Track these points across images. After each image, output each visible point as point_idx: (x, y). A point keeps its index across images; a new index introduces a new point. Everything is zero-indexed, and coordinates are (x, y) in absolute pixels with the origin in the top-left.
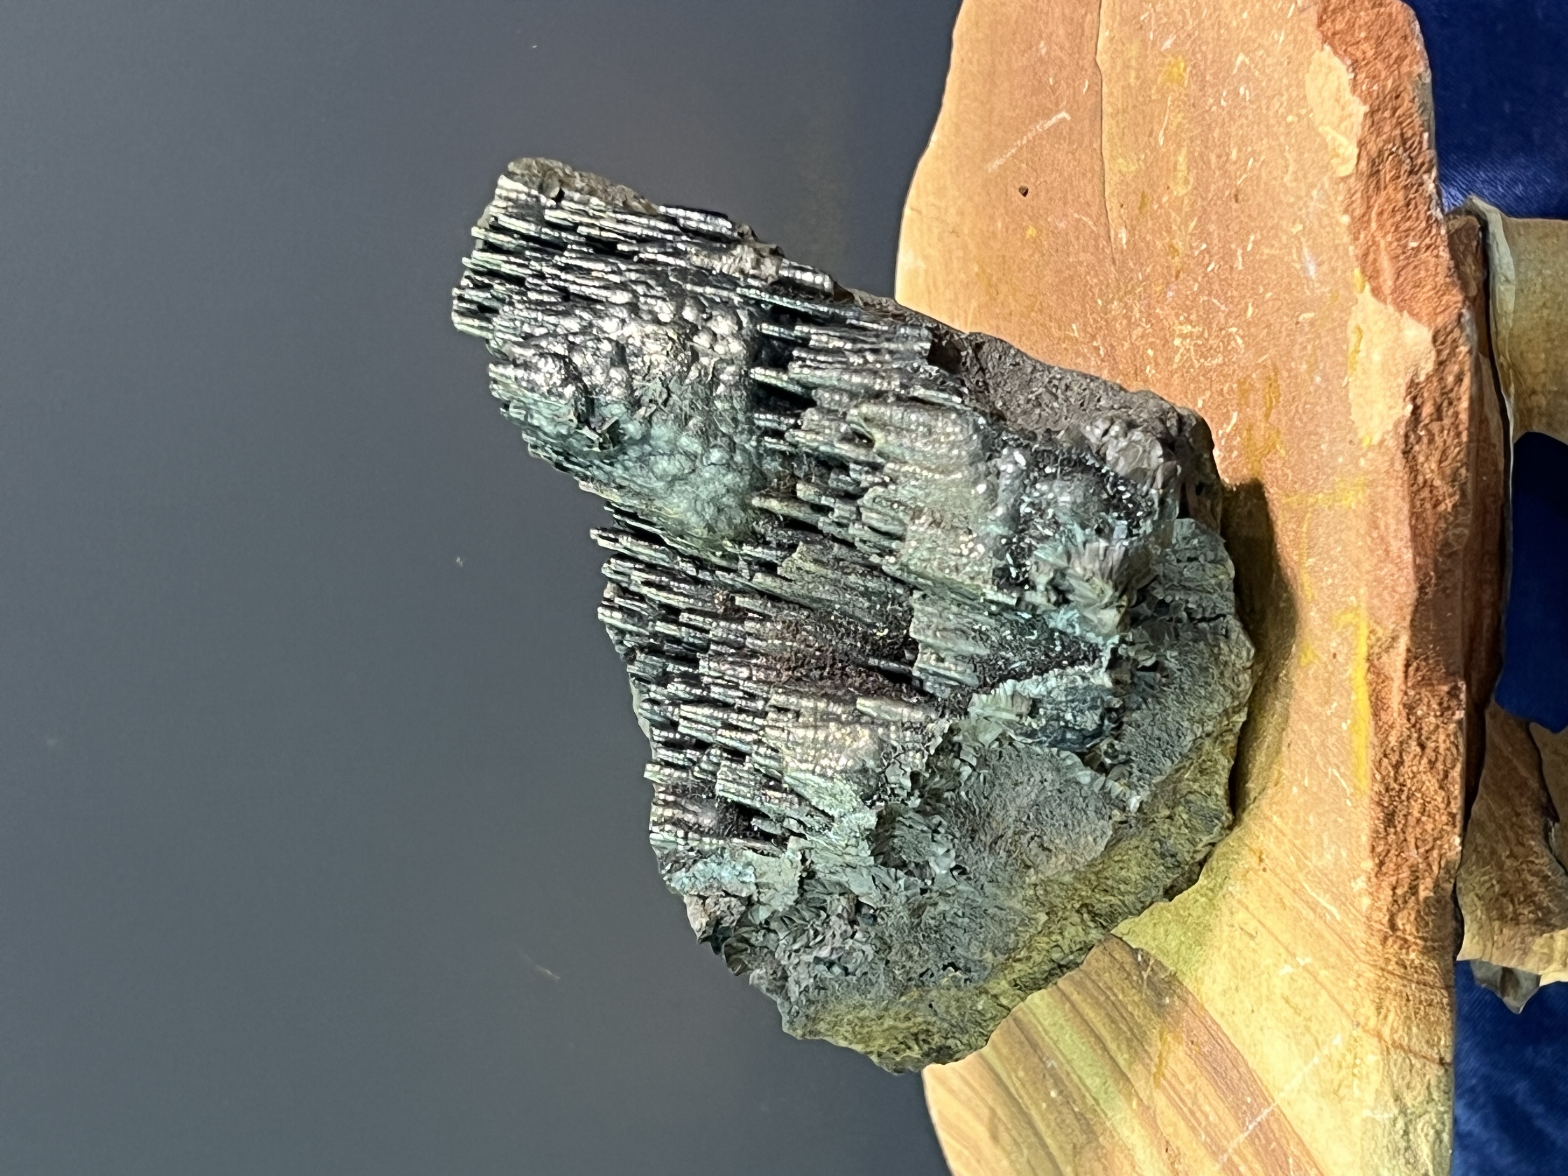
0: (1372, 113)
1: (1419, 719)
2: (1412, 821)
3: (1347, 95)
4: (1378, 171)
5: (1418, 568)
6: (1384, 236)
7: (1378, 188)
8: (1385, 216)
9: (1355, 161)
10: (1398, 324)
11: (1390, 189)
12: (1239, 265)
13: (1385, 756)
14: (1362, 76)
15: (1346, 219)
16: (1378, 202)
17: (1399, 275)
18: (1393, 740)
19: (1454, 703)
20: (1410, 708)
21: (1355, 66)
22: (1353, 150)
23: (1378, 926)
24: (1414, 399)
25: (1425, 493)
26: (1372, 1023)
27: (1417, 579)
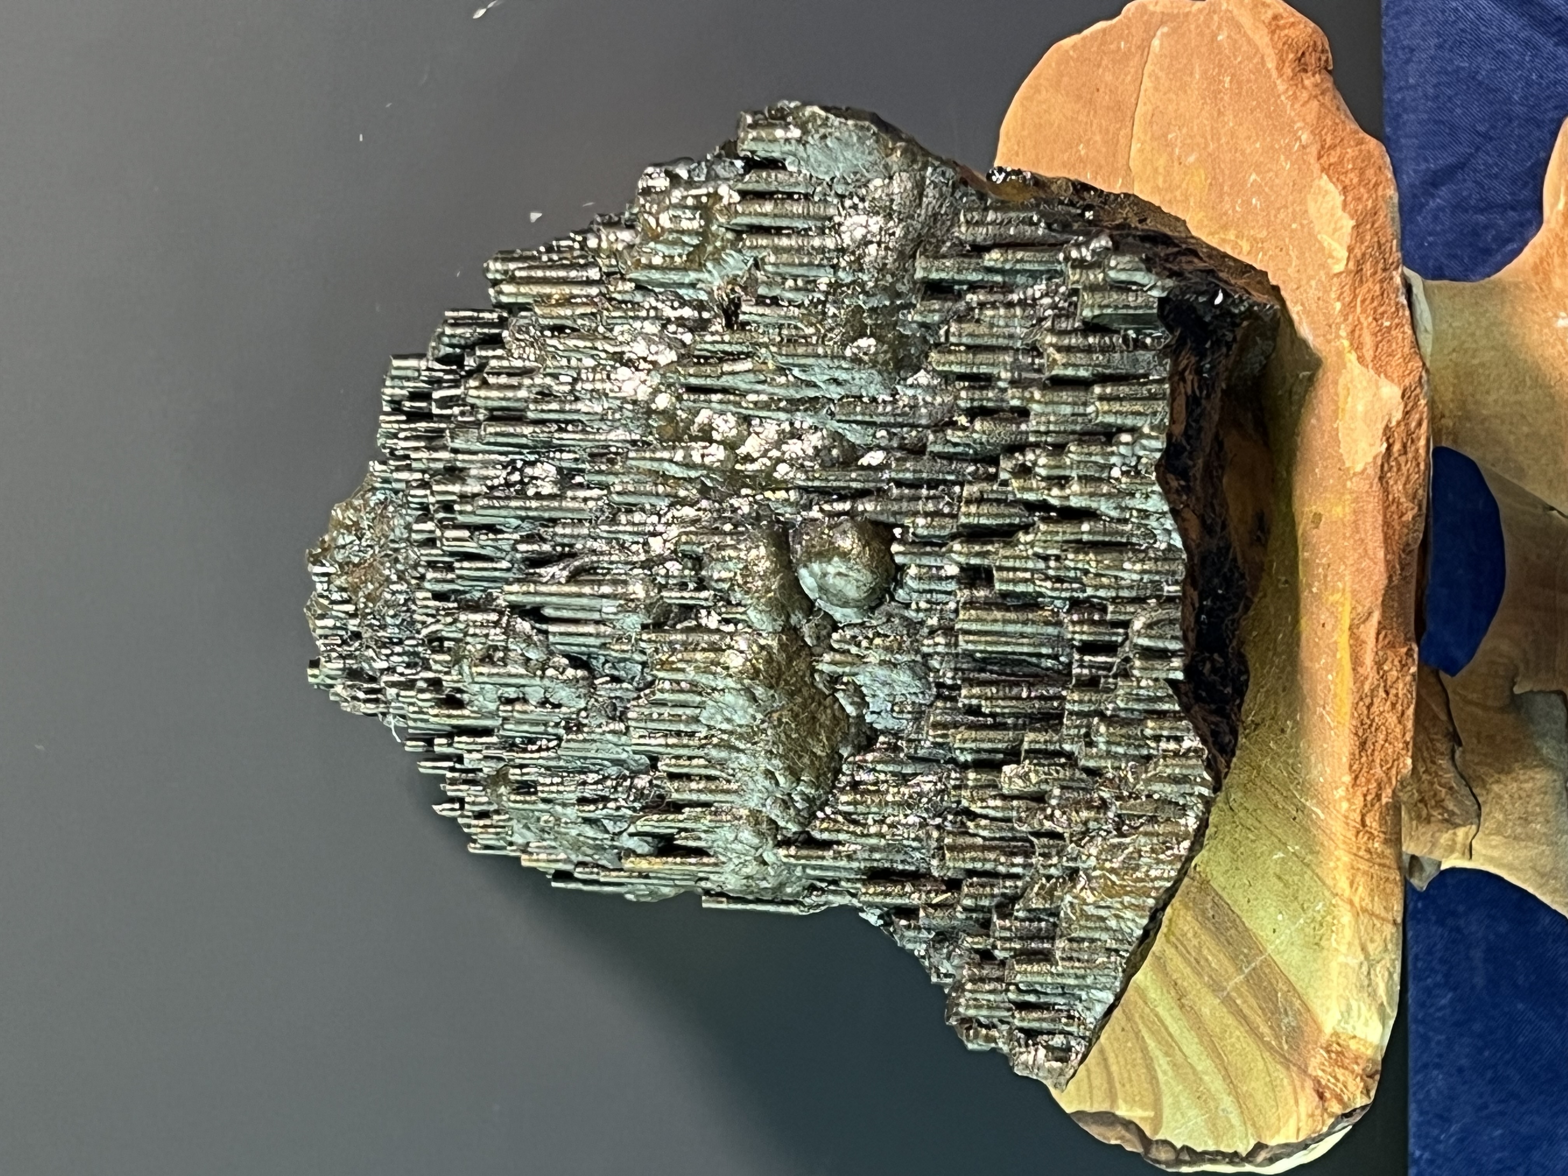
0: (1357, 226)
1: (1385, 672)
2: (1378, 746)
3: (1339, 212)
4: (1362, 269)
5: (1387, 562)
6: (1366, 318)
7: (1361, 282)
8: (1368, 302)
9: (1345, 261)
10: (1377, 382)
11: (1370, 284)
13: (1361, 699)
14: (1349, 198)
15: (1338, 304)
16: (1362, 291)
17: (1377, 347)
18: (1367, 688)
19: (1410, 661)
20: (1379, 665)
21: (1345, 190)
22: (1344, 254)
23: (1352, 823)
24: (1388, 440)
25: (1394, 508)
26: (1347, 893)
27: (1387, 570)
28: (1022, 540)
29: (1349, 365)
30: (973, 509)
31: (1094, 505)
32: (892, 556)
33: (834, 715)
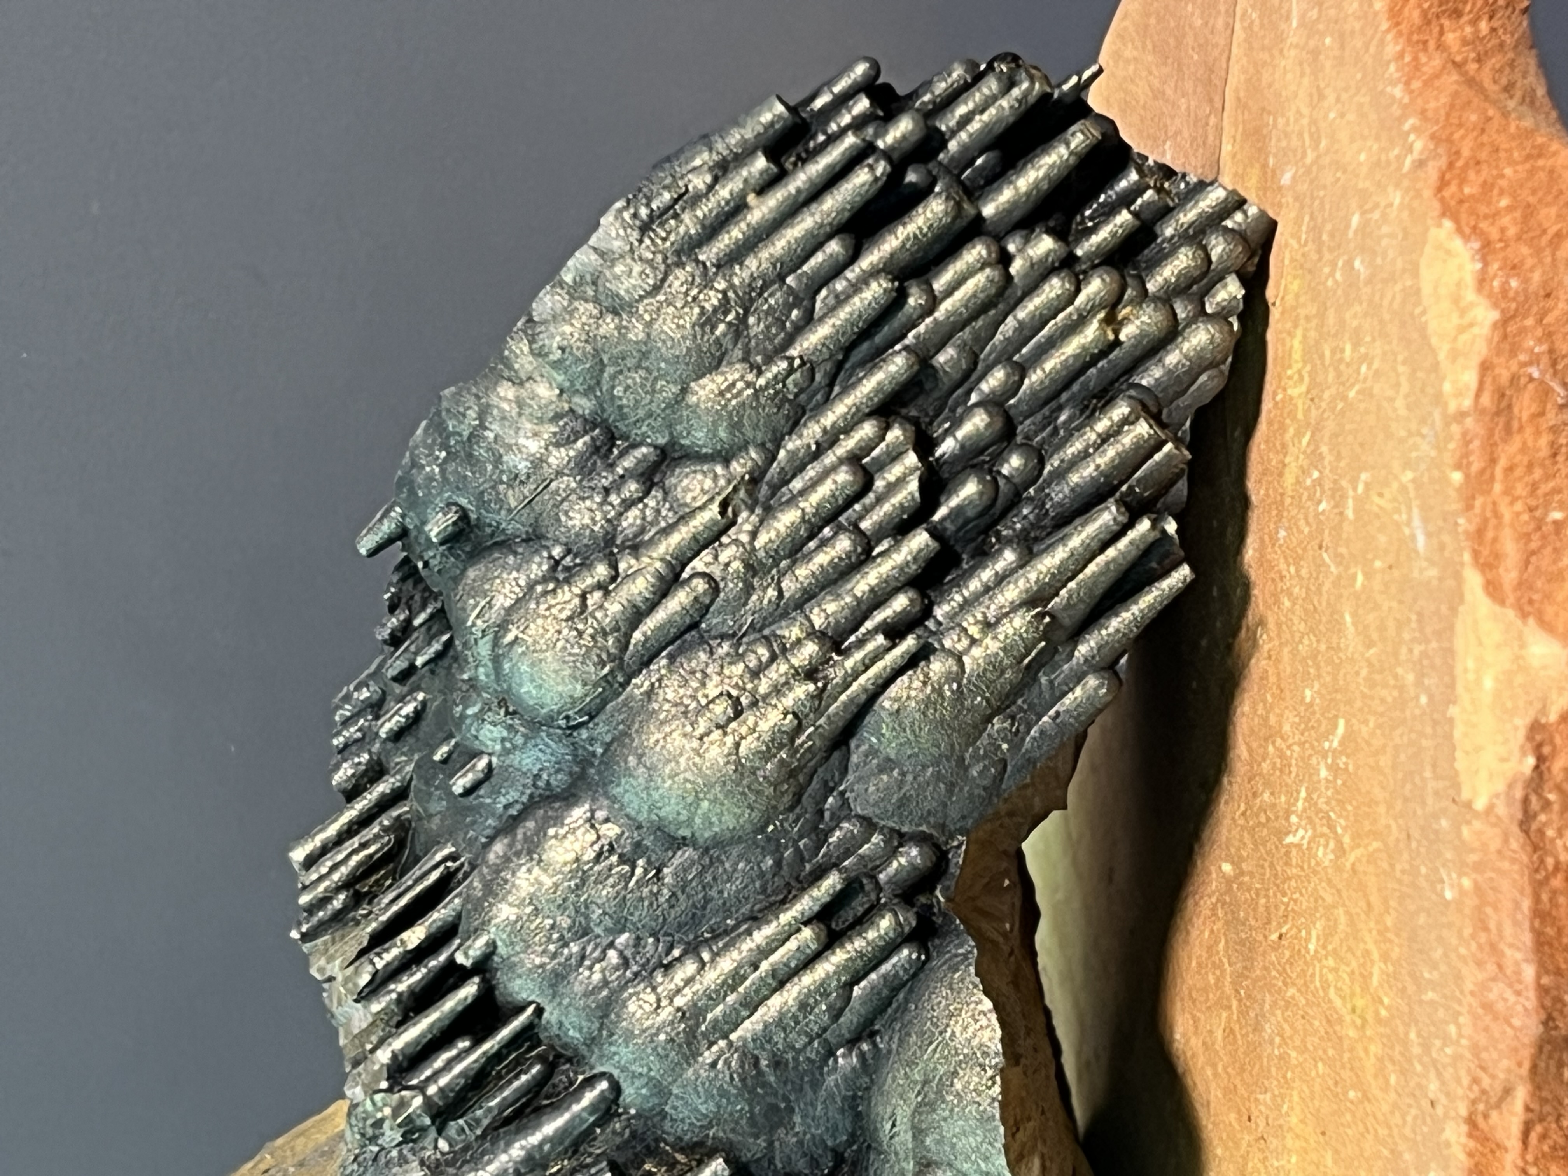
0: (1505, 321)
3: (1470, 295)
4: (1510, 406)
5: (1543, 991)
6: (1512, 503)
7: (1508, 430)
8: (1519, 472)
9: (1472, 394)
10: (1520, 637)
12: (1350, 513)
14: (1494, 267)
15: (1457, 477)
16: (1509, 451)
17: (1527, 563)
21: (1486, 251)
22: (1470, 378)
24: (1538, 748)
27: (1542, 1006)
29: (1468, 597)
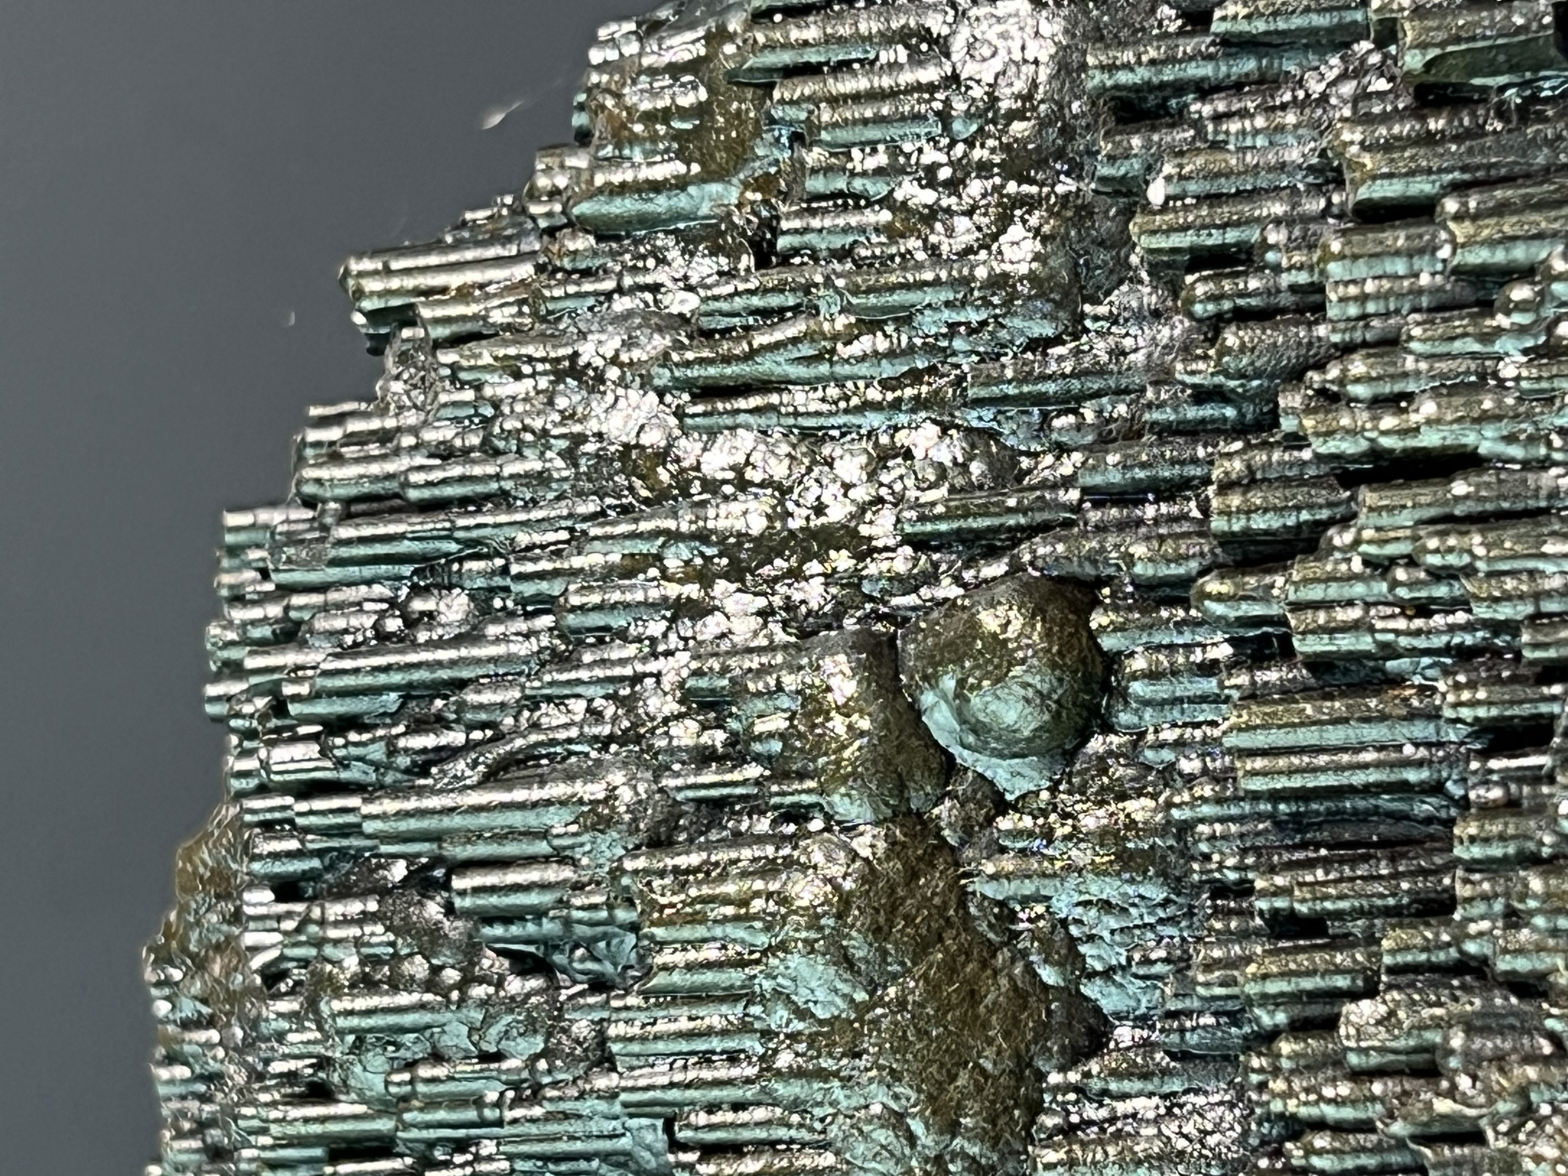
28: (1337, 541)
30: (1235, 500)
31: (1470, 439)
32: (1092, 636)
33: (1015, 987)
